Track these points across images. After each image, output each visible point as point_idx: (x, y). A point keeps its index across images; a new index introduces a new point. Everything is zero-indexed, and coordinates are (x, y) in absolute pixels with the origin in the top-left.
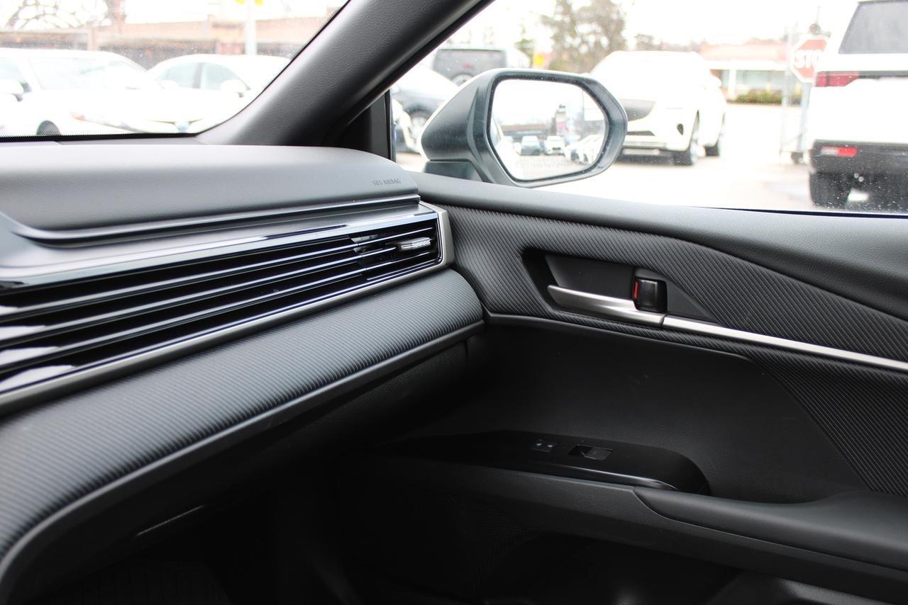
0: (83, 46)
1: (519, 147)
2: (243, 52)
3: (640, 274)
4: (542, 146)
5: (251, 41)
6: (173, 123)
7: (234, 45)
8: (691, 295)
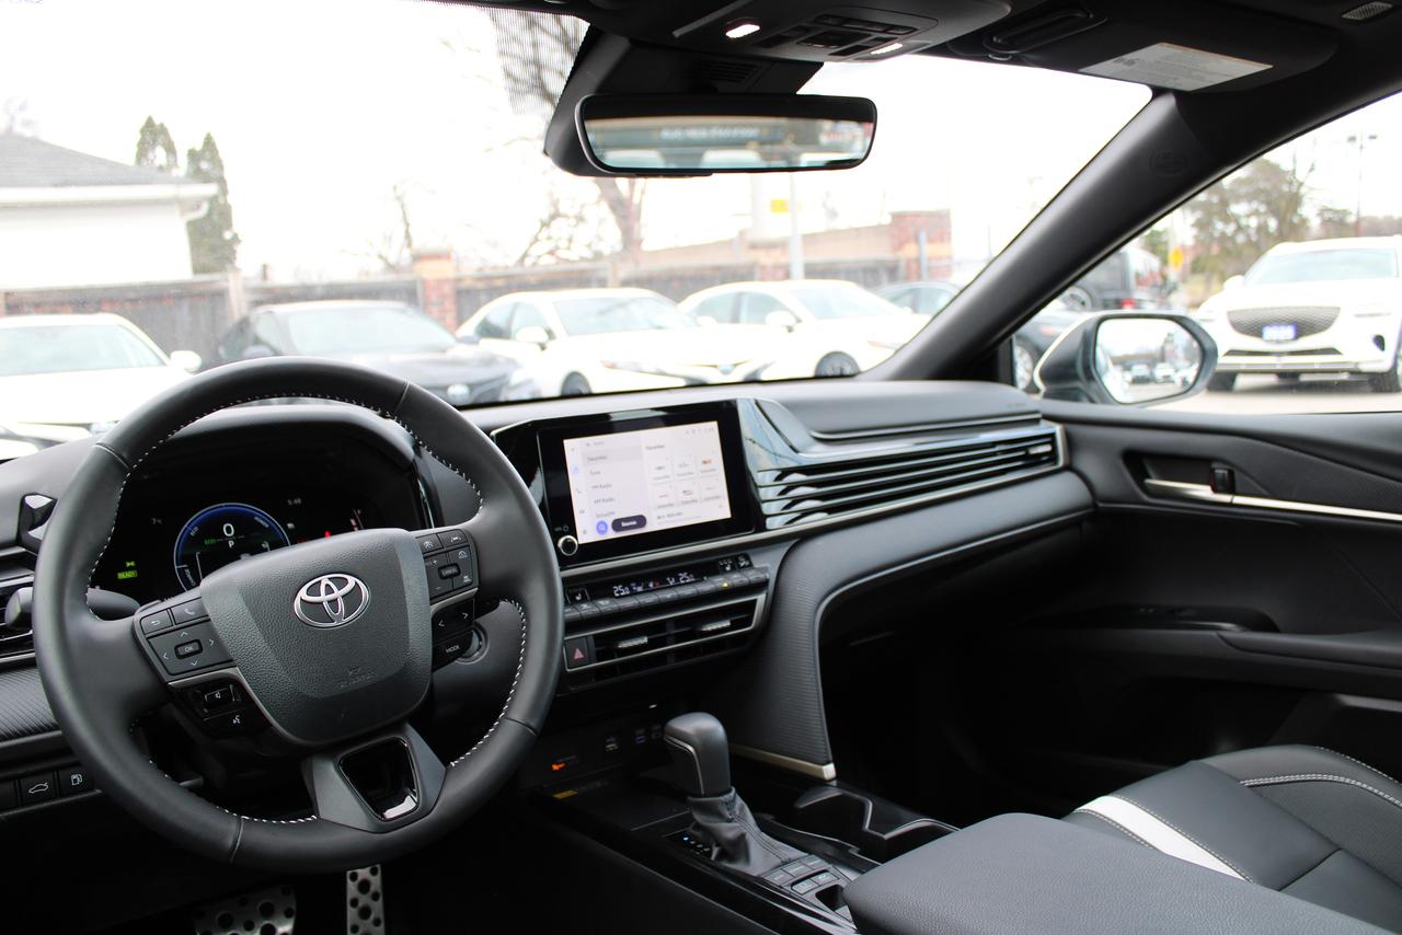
0: (603, 283)
1: (1129, 376)
2: (788, 276)
3: (1214, 465)
4: (1151, 373)
5: (797, 262)
6: (715, 366)
7: (777, 267)
8: (1252, 478)
